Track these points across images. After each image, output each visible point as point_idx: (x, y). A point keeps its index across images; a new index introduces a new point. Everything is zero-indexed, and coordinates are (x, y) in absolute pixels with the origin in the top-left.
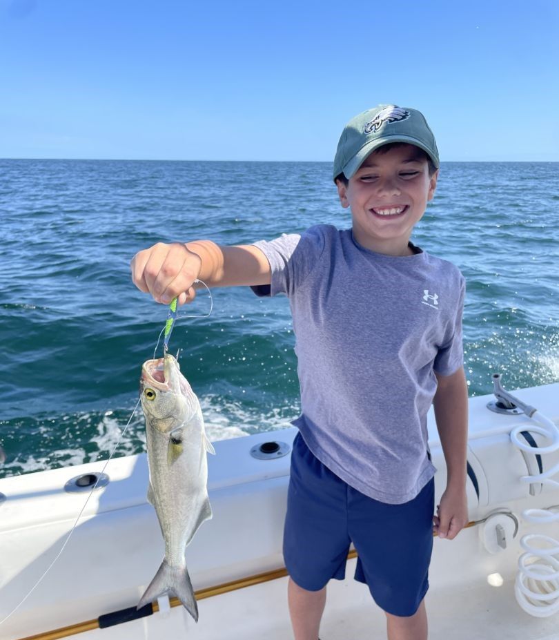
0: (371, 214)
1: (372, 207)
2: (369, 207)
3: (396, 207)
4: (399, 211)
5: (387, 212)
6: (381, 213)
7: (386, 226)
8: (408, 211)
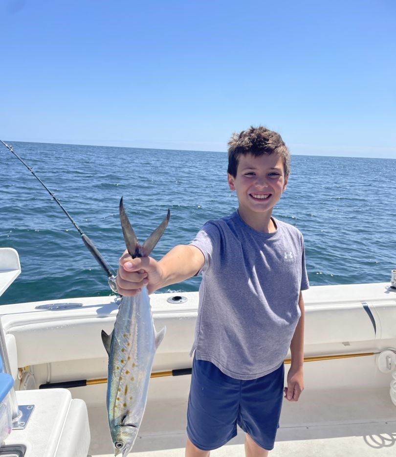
0: (250, 197)
1: (250, 193)
2: (249, 192)
3: (265, 195)
4: (266, 197)
5: (259, 197)
6: (256, 197)
7: (257, 205)
8: (271, 197)
